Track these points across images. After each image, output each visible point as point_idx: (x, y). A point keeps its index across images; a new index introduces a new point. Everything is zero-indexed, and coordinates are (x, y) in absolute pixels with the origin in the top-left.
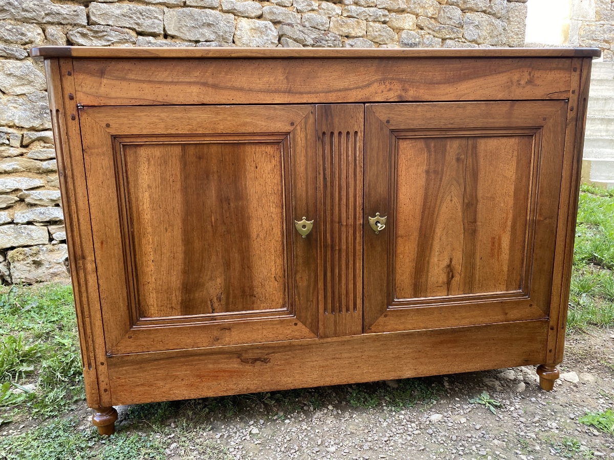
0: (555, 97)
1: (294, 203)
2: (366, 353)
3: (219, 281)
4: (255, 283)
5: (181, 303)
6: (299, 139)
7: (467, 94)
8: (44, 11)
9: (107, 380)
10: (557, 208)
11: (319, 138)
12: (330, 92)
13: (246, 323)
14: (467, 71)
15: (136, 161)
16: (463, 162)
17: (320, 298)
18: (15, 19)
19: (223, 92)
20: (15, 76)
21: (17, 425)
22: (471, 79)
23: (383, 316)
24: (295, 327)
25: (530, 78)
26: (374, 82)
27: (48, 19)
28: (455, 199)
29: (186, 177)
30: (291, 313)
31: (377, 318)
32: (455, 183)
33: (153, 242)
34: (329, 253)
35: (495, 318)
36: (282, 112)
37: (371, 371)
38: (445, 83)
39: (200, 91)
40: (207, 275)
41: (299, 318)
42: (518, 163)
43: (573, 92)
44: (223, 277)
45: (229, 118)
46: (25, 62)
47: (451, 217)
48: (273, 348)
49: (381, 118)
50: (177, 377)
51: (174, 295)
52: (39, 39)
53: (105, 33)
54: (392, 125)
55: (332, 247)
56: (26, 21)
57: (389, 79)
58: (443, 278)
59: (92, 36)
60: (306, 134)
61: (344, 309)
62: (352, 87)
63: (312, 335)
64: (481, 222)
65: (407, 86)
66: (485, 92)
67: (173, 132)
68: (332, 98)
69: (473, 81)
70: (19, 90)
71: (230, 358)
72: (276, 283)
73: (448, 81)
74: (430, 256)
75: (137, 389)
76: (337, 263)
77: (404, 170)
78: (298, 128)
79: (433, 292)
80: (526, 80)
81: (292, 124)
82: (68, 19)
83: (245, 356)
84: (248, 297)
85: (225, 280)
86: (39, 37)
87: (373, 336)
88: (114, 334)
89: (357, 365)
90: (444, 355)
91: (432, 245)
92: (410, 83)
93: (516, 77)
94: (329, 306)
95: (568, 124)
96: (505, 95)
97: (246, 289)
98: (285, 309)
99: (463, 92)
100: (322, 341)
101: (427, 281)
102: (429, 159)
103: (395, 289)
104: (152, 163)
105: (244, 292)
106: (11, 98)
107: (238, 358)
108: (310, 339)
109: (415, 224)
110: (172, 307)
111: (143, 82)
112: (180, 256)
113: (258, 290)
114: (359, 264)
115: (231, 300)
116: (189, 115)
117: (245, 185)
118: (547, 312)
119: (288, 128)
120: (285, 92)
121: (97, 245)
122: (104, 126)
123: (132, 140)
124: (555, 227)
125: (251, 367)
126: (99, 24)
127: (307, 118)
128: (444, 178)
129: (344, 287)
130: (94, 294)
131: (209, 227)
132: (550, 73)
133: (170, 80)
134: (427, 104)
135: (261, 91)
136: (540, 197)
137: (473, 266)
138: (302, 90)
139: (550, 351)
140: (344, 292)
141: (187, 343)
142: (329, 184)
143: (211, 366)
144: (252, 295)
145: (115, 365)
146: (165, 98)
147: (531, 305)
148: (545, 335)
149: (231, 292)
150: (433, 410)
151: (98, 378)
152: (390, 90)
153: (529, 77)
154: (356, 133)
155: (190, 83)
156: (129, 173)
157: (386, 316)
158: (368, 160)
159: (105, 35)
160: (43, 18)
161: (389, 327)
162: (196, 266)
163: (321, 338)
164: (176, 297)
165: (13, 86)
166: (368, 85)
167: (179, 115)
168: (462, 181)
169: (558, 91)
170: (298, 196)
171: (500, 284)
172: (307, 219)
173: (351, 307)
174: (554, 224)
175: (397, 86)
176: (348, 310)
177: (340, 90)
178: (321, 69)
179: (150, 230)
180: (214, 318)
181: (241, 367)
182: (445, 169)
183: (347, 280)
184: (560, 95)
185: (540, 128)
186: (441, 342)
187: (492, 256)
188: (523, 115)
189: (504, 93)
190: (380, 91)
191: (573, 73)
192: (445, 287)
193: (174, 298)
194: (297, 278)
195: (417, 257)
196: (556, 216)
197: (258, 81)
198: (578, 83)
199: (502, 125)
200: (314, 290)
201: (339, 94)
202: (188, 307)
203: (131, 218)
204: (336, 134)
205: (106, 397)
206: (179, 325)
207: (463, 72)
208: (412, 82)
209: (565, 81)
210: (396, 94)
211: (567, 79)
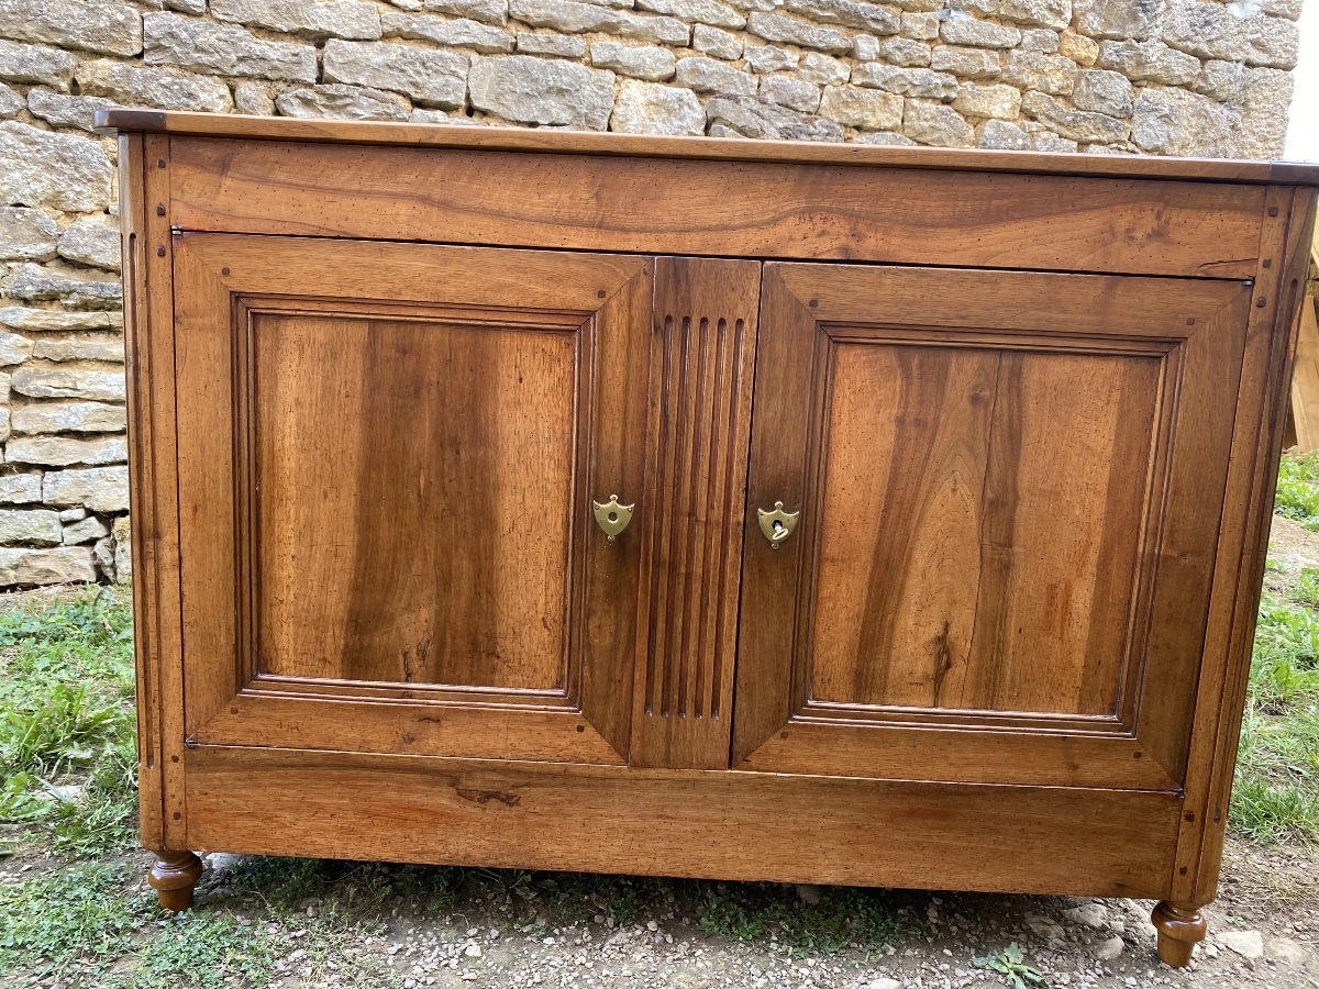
0: (1219, 271)
1: (593, 462)
2: (733, 815)
3: (424, 614)
4: (501, 628)
5: (344, 653)
6: (614, 328)
7: (1002, 252)
8: (236, 52)
9: (181, 794)
10: (1214, 531)
11: (657, 328)
12: (689, 231)
13: (475, 713)
14: (1005, 202)
15: (276, 347)
16: (987, 405)
17: (637, 676)
18: (181, 67)
19: (461, 217)
21: (19, 862)
22: (1014, 219)
23: (778, 735)
24: (578, 734)
25: (1159, 225)
26: (787, 215)
27: (243, 68)
28: (964, 489)
29: (373, 388)
30: (571, 702)
31: (764, 738)
32: (964, 451)
33: (297, 518)
34: (664, 579)
35: (1046, 773)
36: (582, 269)
37: (742, 856)
38: (951, 226)
39: (415, 212)
40: (400, 600)
41: (589, 716)
42: (1120, 418)
43: (1267, 264)
44: (434, 606)
45: (469, 273)
47: (952, 529)
48: (529, 774)
49: (798, 294)
50: (320, 808)
51: (331, 633)
52: (221, 107)
53: (348, 101)
54: (823, 312)
55: (673, 568)
56: (201, 70)
57: (822, 209)
58: (925, 665)
59: (323, 105)
60: (631, 319)
61: (690, 709)
62: (737, 222)
63: (615, 757)
64: (1024, 547)
65: (862, 228)
66: (1046, 252)
67: (353, 294)
68: (692, 244)
69: (1019, 225)
71: (435, 784)
72: (546, 632)
73: (959, 222)
74: (896, 612)
75: (240, 823)
76: (680, 604)
77: (845, 412)
78: (614, 303)
79: (900, 696)
80: (1149, 230)
81: (601, 294)
82: (280, 70)
83: (467, 783)
84: (484, 657)
85: (438, 614)
86: (221, 102)
87: (751, 778)
88: (204, 698)
89: (711, 839)
90: (918, 843)
91: (902, 588)
92: (869, 222)
93: (1123, 221)
94: (658, 698)
95: (1251, 338)
96: (1093, 260)
97: (481, 638)
98: (560, 692)
99: (993, 248)
100: (635, 773)
101: (887, 668)
102: (906, 392)
103: (812, 678)
104: (308, 353)
105: (475, 643)
107: (452, 785)
108: (610, 765)
109: (865, 536)
110: (324, 660)
111: (303, 188)
112: (349, 552)
113: (506, 645)
114: (729, 613)
115: (447, 658)
116: (386, 261)
117: (495, 415)
118: (1180, 776)
119: (591, 302)
120: (590, 226)
121: (186, 513)
122: (219, 272)
123: (270, 305)
124: (1208, 576)
125: (478, 810)
126: (340, 82)
127: (633, 283)
128: (938, 438)
129: (692, 659)
130: (170, 613)
131: (413, 498)
132: (1208, 217)
133: (356, 186)
134: (906, 271)
135: (540, 220)
136: (1172, 502)
137: (999, 647)
138: (628, 224)
139: (1183, 871)
140: (692, 669)
141: (348, 737)
142: (672, 429)
143: (392, 795)
144: (493, 654)
145: (200, 765)
146: (343, 223)
147: (1138, 755)
148: (1171, 831)
149: (449, 640)
150: (883, 968)
151: (163, 788)
152: (823, 233)
153: (1155, 223)
154: (740, 322)
155: (395, 196)
156: (260, 371)
157: (784, 736)
158: (764, 383)
159: (349, 105)
160: (233, 66)
161: (791, 763)
162: (379, 576)
163: (635, 766)
164: (335, 639)
166: (775, 222)
167: (367, 260)
168: (981, 448)
169: (1228, 258)
170: (604, 448)
171: (1063, 695)
172: (621, 501)
173: (707, 706)
174: (1205, 568)
175: (840, 227)
176: (698, 711)
177: (710, 229)
178: (674, 180)
179: (292, 491)
180: (407, 694)
181: (456, 806)
182: (942, 418)
183: (700, 643)
184: (1231, 268)
185: (1179, 343)
187: (1049, 627)
188: (1139, 310)
189: (1092, 256)
190: (799, 235)
191: (1269, 220)
192: (930, 686)
193: (330, 640)
194: (590, 627)
195: (867, 610)
196: (1210, 551)
197: (536, 199)
198: (1281, 242)
199: (1085, 329)
200: (626, 656)
201: (708, 236)
202: (357, 662)
203: (256, 464)
204: (695, 323)
205: (177, 829)
206: (334, 698)
207: (996, 202)
208: (875, 220)
209: (1246, 238)
210: (836, 244)
211: (1253, 232)
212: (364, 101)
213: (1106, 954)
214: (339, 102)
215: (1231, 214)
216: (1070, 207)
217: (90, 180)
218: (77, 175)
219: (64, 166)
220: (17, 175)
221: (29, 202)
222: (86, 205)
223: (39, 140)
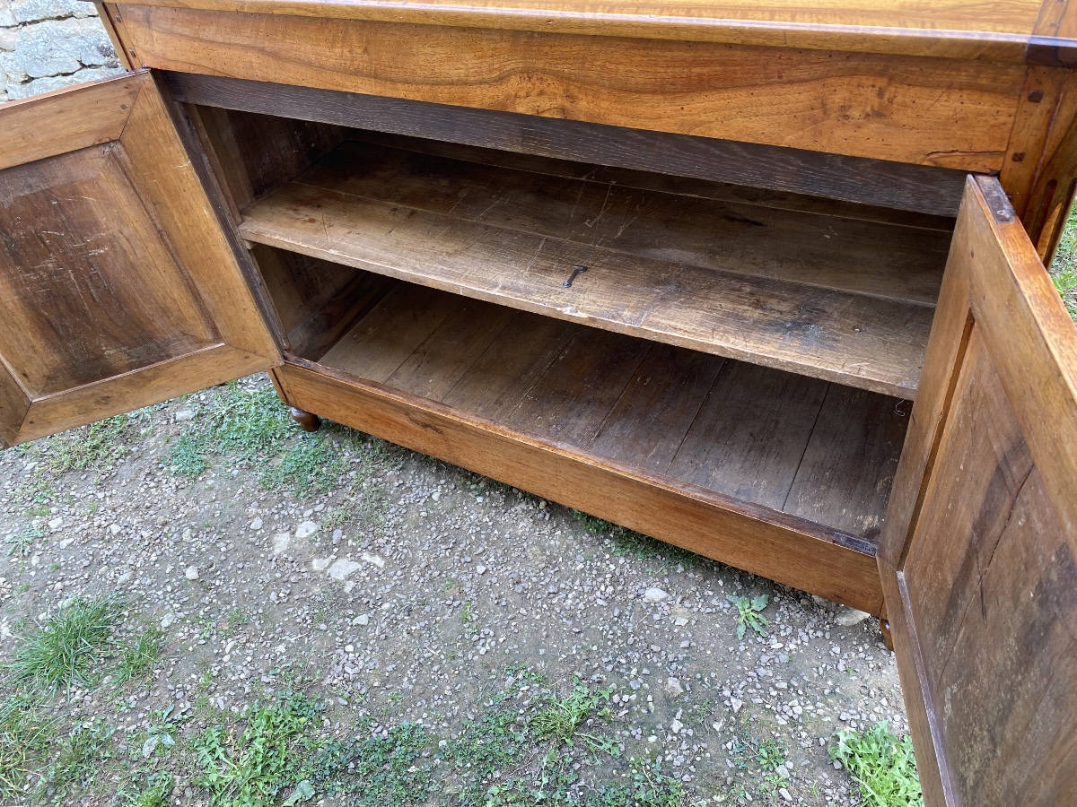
0: (955, 162)
7: (705, 123)
12: (438, 84)
14: (705, 70)
19: (287, 65)
22: (716, 89)
25: (880, 105)
26: (509, 74)
37: (572, 497)
38: (654, 92)
39: (260, 60)
43: (1018, 158)
48: (443, 420)
50: (348, 407)
57: (537, 70)
62: (472, 79)
65: (574, 90)
66: (752, 125)
68: (442, 96)
69: (722, 95)
71: (398, 412)
73: (661, 90)
75: (316, 403)
80: (868, 109)
89: (552, 483)
90: (683, 526)
92: (579, 85)
93: (837, 97)
96: (802, 138)
99: (696, 118)
107: (407, 415)
111: (193, 39)
120: (369, 76)
125: (423, 431)
132: (944, 98)
133: (221, 39)
138: (394, 76)
146: (224, 67)
152: (541, 93)
153: (876, 101)
155: (245, 47)
166: (501, 79)
175: (555, 88)
177: (452, 84)
178: (417, 38)
181: (412, 425)
184: (968, 159)
186: (677, 509)
189: (800, 133)
190: (523, 94)
191: (1028, 106)
197: (328, 53)
198: (1040, 135)
201: (454, 89)
207: (696, 70)
208: (584, 83)
209: (993, 126)
210: (554, 104)
211: (1002, 119)
213: (843, 620)
215: (976, 96)
216: (776, 79)
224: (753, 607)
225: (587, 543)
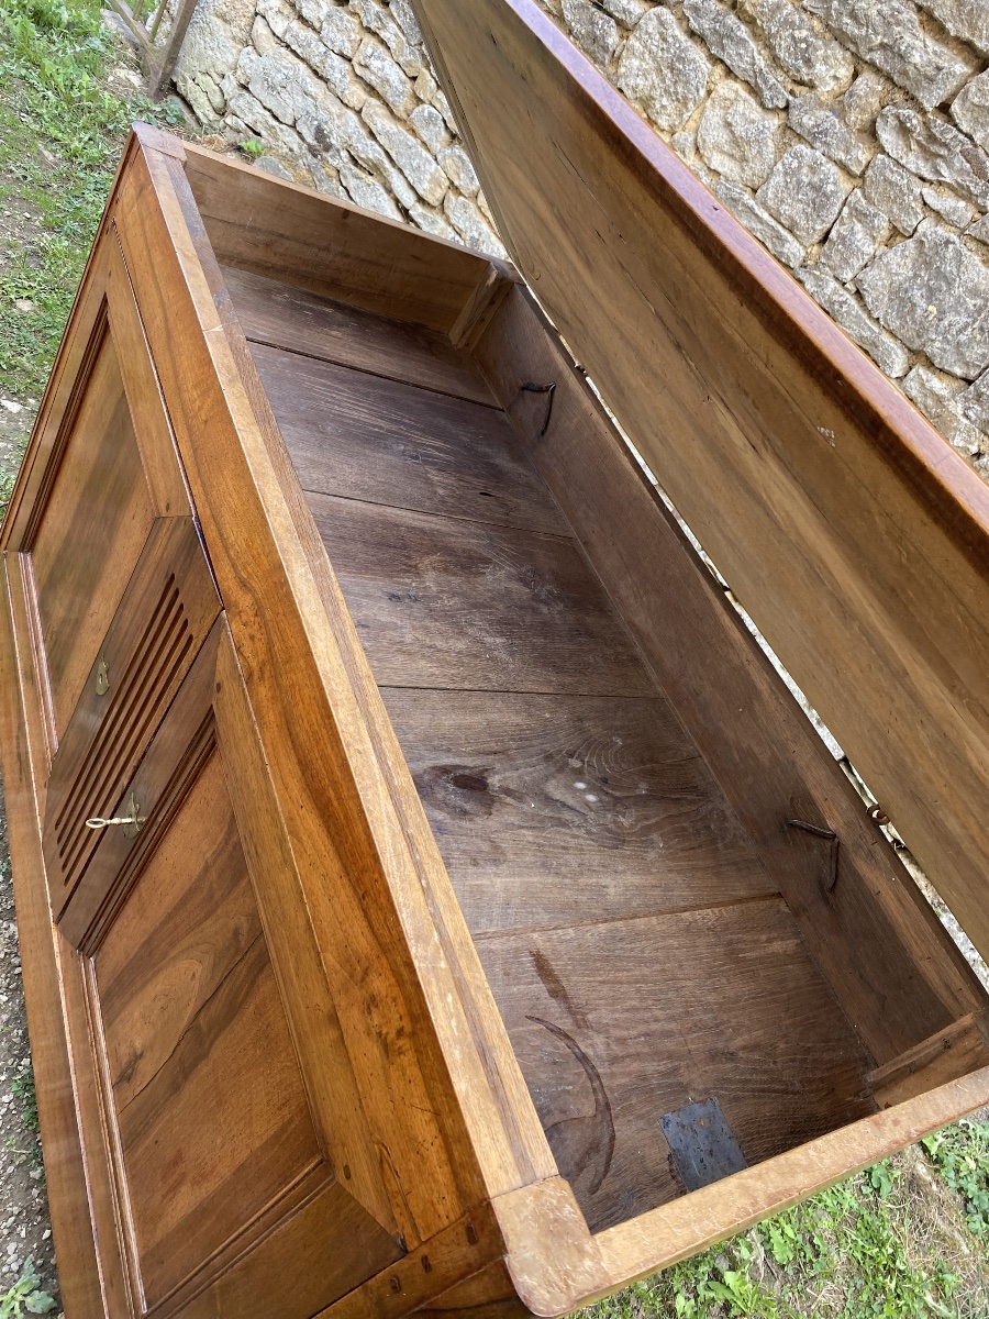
5: (46, 581)
8: (885, 36)
14: (335, 804)
18: (827, 25)
19: (167, 355)
20: (732, 132)
22: (326, 832)
25: (393, 1042)
27: (878, 57)
36: (173, 472)
38: (300, 763)
43: (426, 1264)
46: (770, 116)
49: (218, 666)
52: (828, 88)
53: (943, 152)
54: (217, 703)
56: (841, 38)
57: (264, 616)
59: (918, 142)
60: (167, 547)
65: (267, 671)
66: (322, 902)
68: (210, 534)
69: (325, 844)
70: (717, 161)
80: (384, 1031)
82: (909, 78)
86: (832, 83)
93: (379, 985)
98: (56, 748)
99: (300, 832)
106: (698, 164)
120: (193, 444)
126: (956, 125)
132: (427, 1117)
153: (392, 1033)
154: (191, 639)
159: (941, 156)
160: (871, 50)
165: (718, 148)
166: (243, 584)
177: (221, 536)
189: (338, 966)
204: (178, 602)
208: (276, 677)
209: (432, 1203)
211: (441, 1210)
212: (959, 162)
214: (934, 148)
215: (443, 1156)
216: (360, 894)
217: (678, 100)
218: (671, 90)
219: (669, 75)
220: (636, 63)
221: (628, 93)
222: (663, 122)
223: (670, 40)
224: (29, 1300)
225: (9, 1040)
